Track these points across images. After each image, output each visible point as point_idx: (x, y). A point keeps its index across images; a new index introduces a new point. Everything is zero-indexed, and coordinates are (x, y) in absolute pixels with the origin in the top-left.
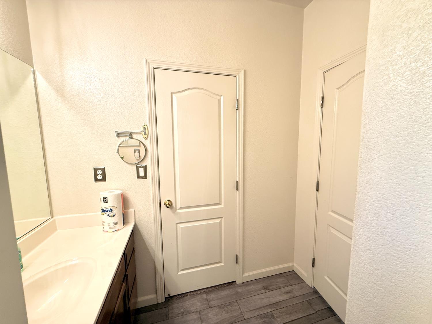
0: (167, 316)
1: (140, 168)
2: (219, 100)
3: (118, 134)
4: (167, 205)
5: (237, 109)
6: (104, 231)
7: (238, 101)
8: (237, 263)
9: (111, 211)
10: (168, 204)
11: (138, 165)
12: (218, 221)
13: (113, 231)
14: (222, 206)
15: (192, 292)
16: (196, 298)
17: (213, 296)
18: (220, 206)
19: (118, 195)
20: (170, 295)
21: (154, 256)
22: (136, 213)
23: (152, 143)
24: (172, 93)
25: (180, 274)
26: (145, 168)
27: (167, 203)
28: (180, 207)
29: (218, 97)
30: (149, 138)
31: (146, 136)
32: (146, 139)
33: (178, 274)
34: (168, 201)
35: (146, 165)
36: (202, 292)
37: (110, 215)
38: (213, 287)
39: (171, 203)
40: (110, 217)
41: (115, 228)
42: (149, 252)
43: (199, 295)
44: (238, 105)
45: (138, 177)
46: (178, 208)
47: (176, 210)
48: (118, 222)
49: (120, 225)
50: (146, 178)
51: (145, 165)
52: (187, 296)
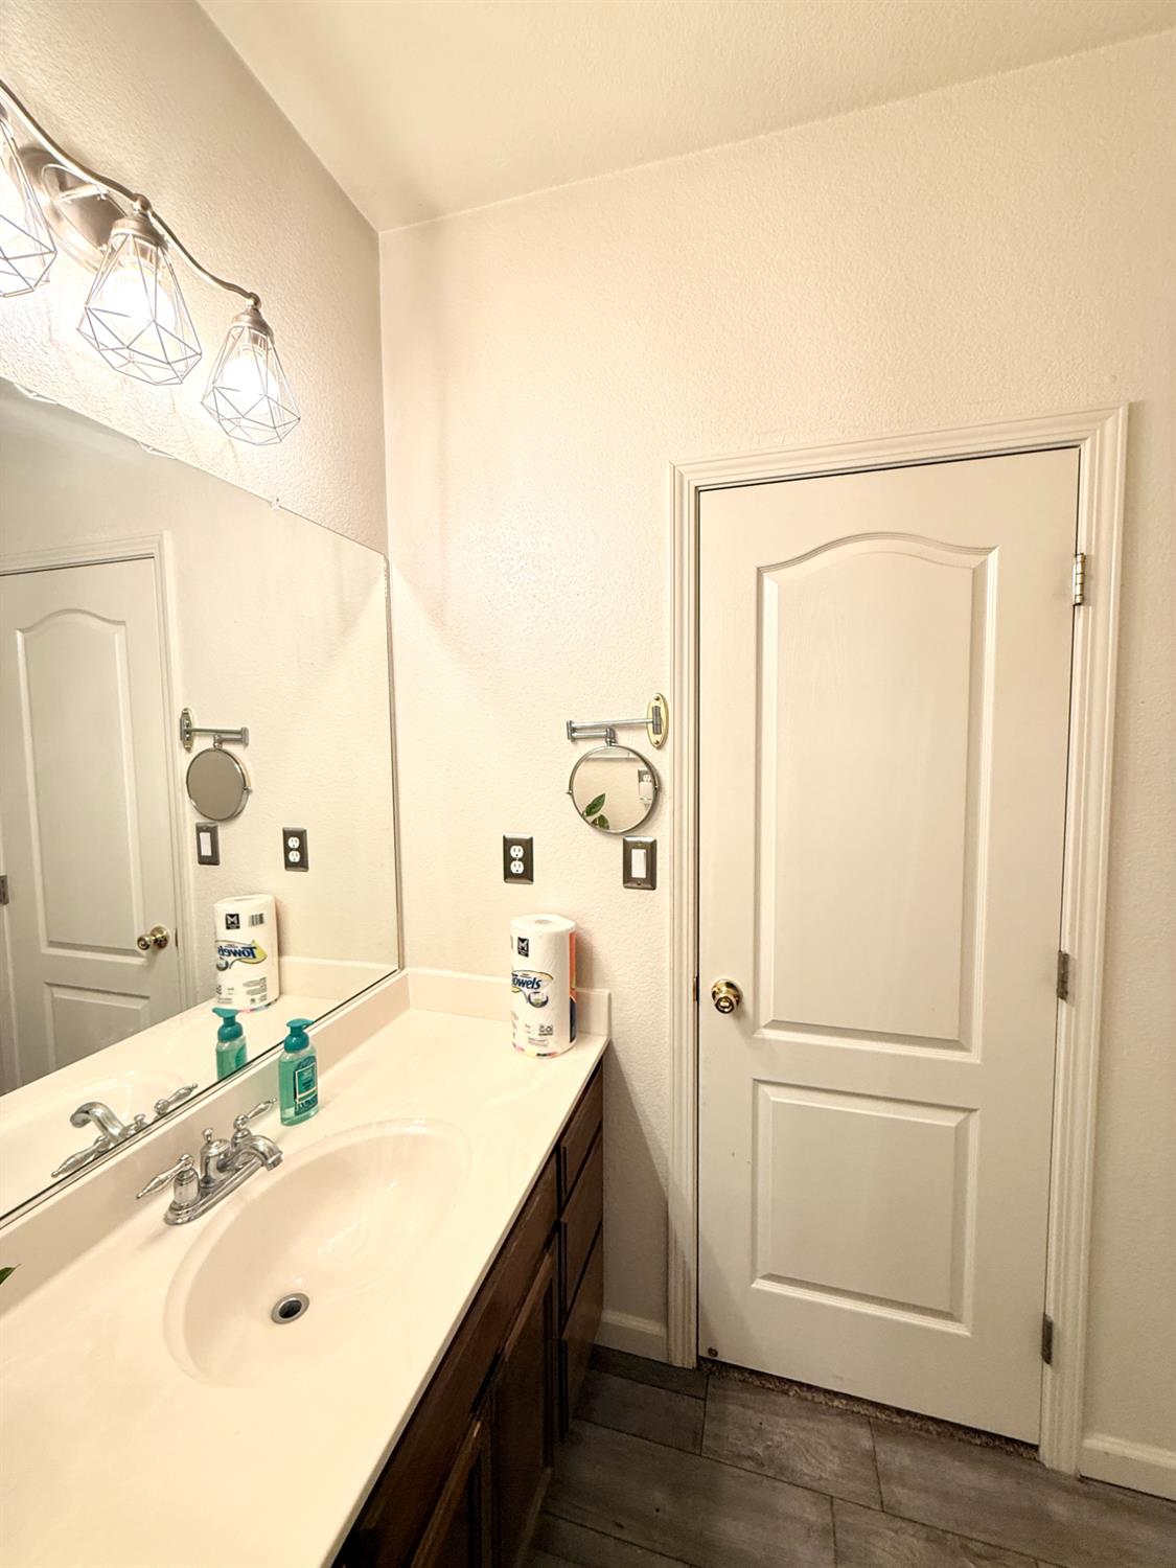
0: (698, 1435)
1: (634, 851)
2: (974, 571)
3: (574, 730)
4: (720, 999)
5: (1078, 601)
6: (515, 1045)
7: (1083, 562)
8: (1047, 1357)
9: (535, 986)
10: (726, 998)
11: (628, 839)
12: (951, 1120)
13: (539, 1055)
14: (973, 1058)
15: (810, 1387)
16: (820, 1426)
17: (907, 1461)
18: (964, 1054)
19: (558, 937)
20: (716, 1354)
21: (667, 1179)
22: (614, 1005)
23: (677, 763)
24: (760, 572)
25: (758, 1291)
26: (651, 850)
27: (721, 995)
28: (772, 1019)
29: (975, 560)
30: (669, 745)
31: (659, 738)
32: (659, 746)
33: (753, 1286)
34: (730, 985)
35: (655, 841)
36: (853, 1412)
37: (532, 1000)
38: (909, 1413)
39: (739, 997)
40: (531, 1003)
41: (545, 1046)
42: (649, 1158)
43: (838, 1419)
44: (1082, 584)
45: (628, 878)
46: (763, 1022)
47: (755, 1027)
48: (554, 1029)
49: (558, 1041)
50: (654, 888)
51: (650, 840)
52: (786, 1393)
